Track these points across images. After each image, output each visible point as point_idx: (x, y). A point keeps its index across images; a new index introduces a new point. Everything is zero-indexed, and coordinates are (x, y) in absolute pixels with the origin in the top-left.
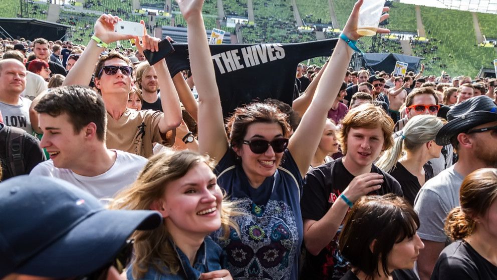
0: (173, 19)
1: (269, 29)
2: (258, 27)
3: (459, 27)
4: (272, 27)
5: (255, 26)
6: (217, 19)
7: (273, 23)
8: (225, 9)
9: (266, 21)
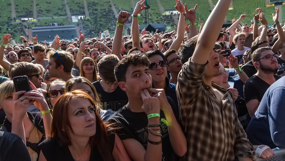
0: (39, 22)
1: (98, 19)
2: (91, 19)
3: (202, 3)
4: (100, 18)
5: (90, 19)
6: (66, 18)
7: (100, 15)
8: (70, 12)
9: (96, 15)
